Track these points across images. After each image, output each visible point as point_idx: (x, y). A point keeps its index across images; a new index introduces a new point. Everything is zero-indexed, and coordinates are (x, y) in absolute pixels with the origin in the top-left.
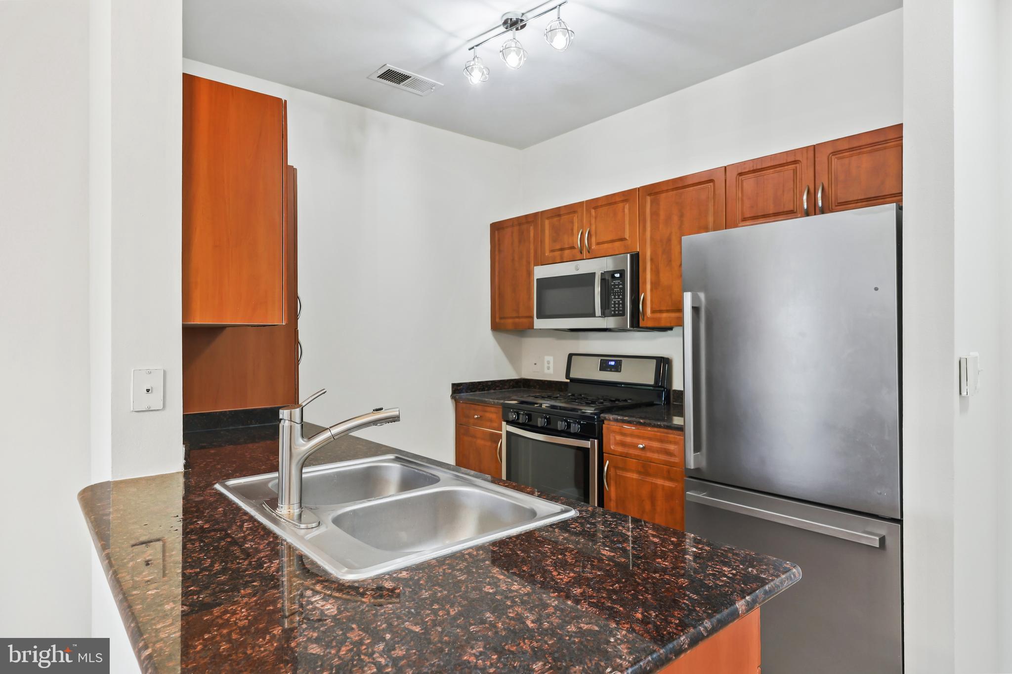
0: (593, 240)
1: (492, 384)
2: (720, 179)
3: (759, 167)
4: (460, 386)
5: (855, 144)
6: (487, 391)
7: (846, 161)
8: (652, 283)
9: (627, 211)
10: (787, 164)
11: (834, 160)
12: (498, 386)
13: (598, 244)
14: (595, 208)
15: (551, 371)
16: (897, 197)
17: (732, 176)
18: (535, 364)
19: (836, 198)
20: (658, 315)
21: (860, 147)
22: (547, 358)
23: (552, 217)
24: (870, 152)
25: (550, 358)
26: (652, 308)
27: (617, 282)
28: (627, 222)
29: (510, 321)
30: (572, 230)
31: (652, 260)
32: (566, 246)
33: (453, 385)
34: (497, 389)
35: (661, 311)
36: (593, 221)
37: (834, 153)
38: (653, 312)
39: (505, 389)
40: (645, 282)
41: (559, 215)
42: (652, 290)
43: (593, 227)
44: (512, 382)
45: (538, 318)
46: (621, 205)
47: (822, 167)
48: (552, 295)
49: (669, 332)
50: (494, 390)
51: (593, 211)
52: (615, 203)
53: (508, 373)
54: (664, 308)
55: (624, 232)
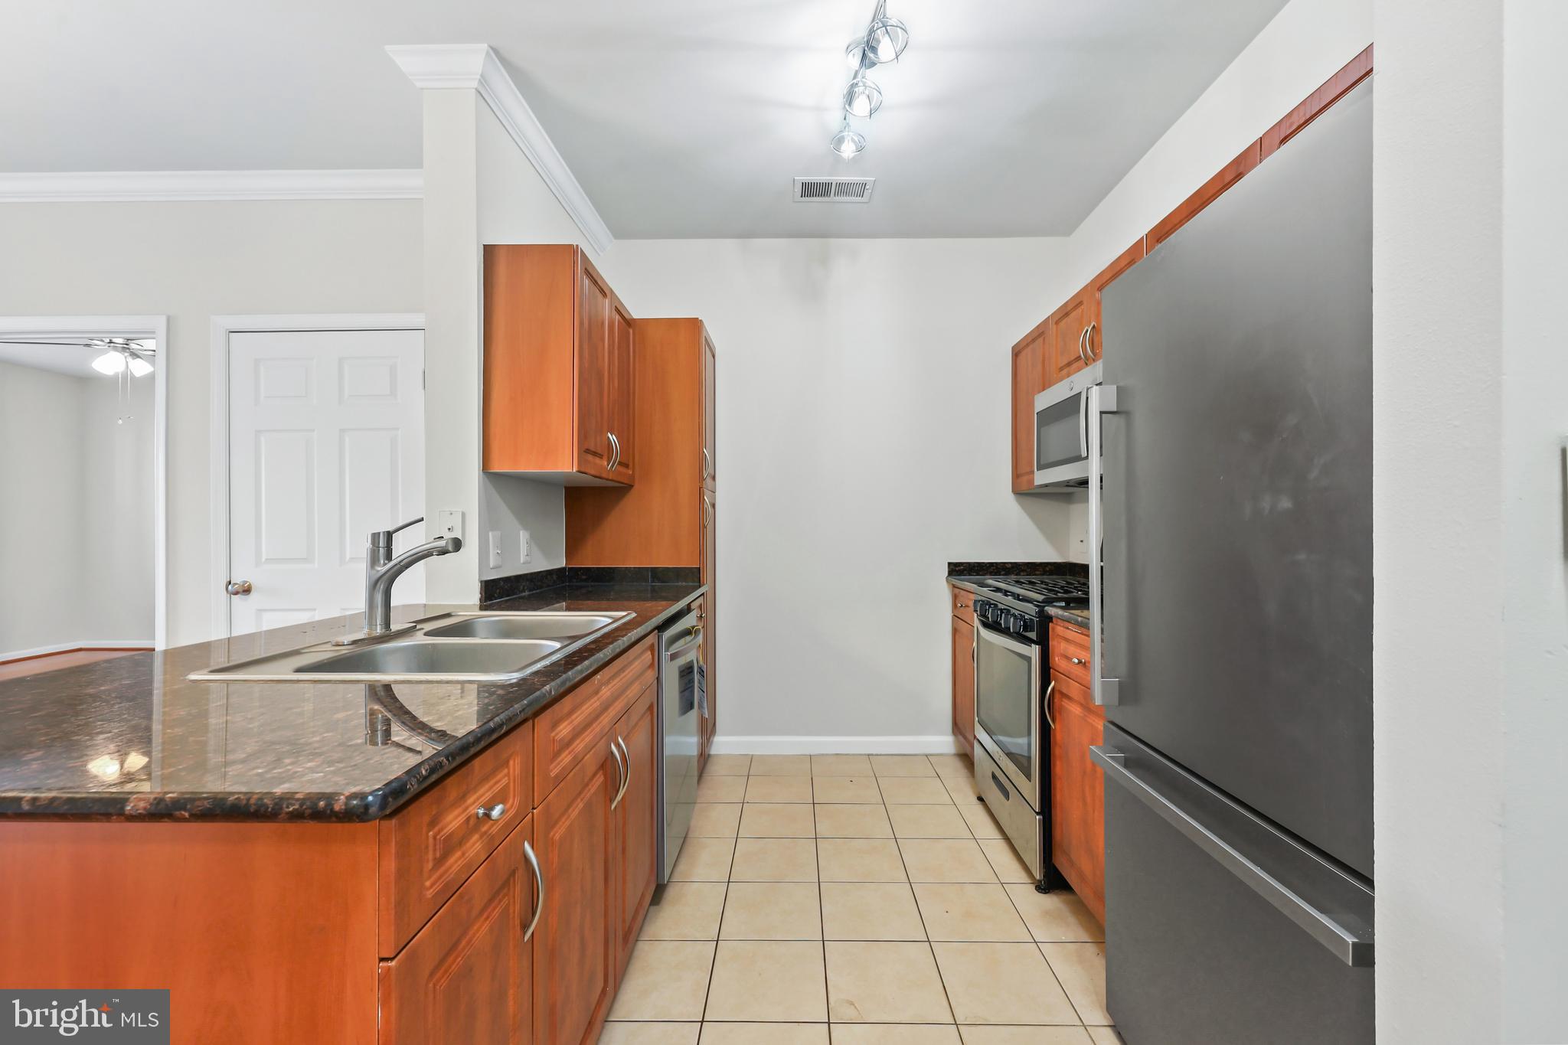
1: (1013, 567)
4: (959, 566)
6: (1003, 575)
12: (1023, 571)
14: (1100, 289)
18: (1082, 541)
23: (1060, 319)
29: (1025, 479)
30: (1078, 332)
33: (950, 564)
34: (1022, 574)
39: (1035, 575)
41: (1067, 314)
44: (1050, 567)
45: (1038, 469)
50: (1016, 575)
51: (1098, 294)
52: (1121, 271)
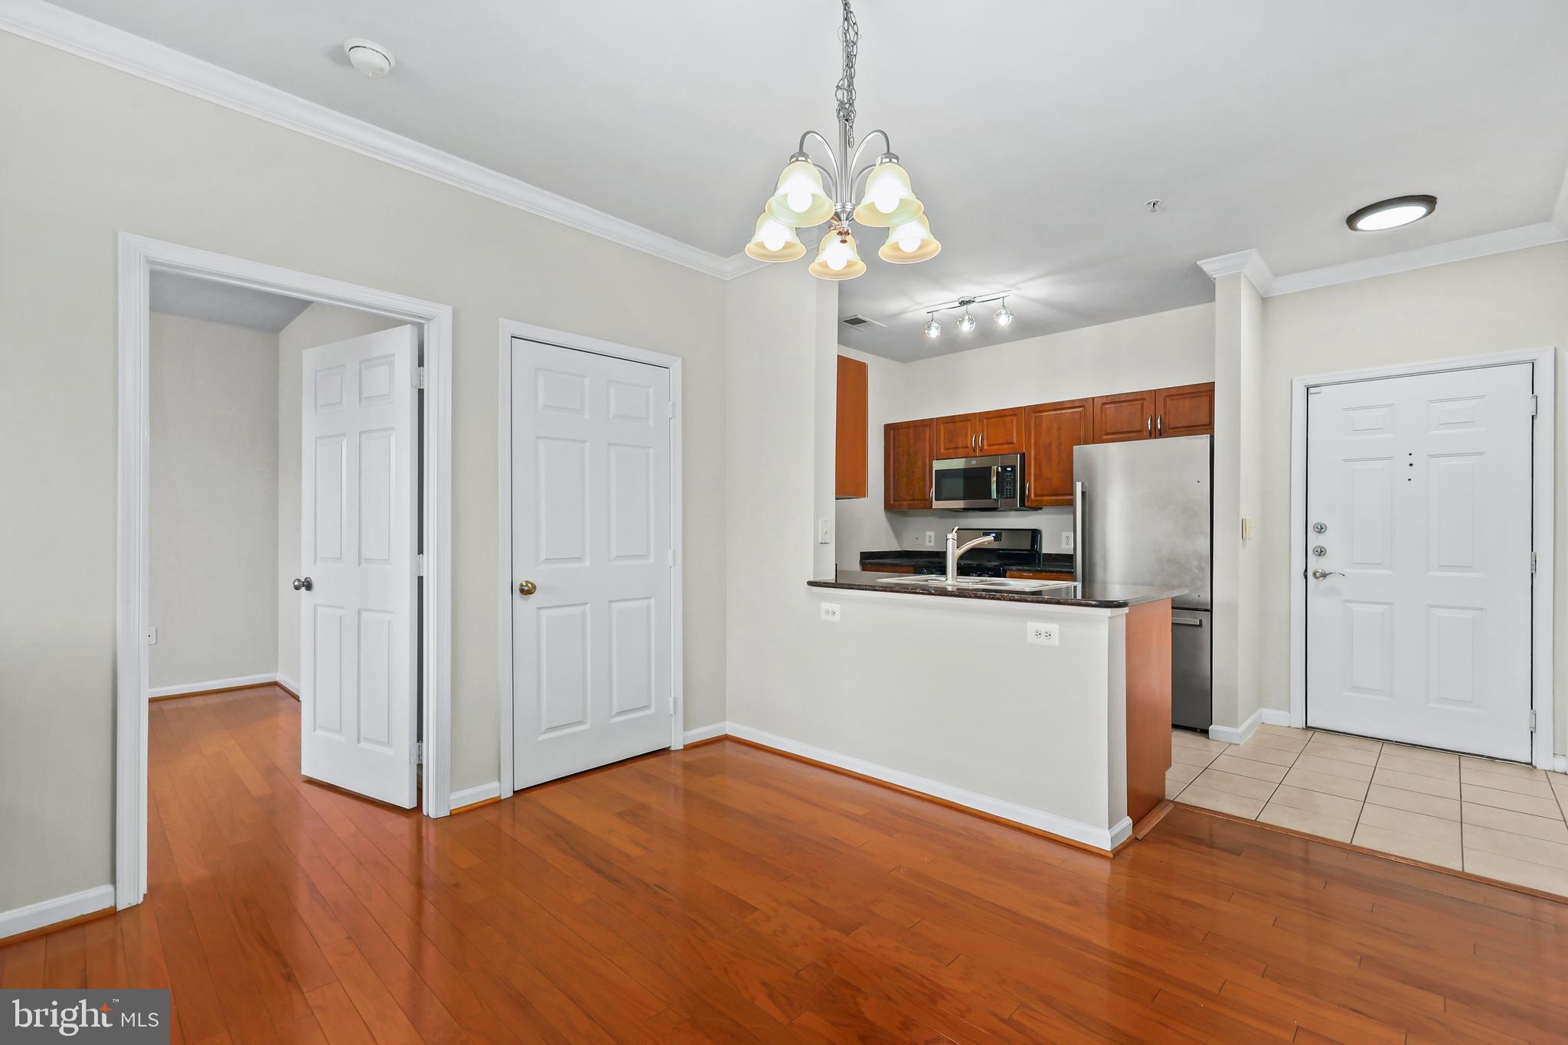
0: (985, 442)
2: (1089, 406)
3: (1118, 400)
4: (866, 554)
5: (1182, 392)
6: (882, 559)
7: (1176, 402)
8: (1035, 475)
9: (1015, 422)
10: (1137, 400)
11: (1168, 400)
13: (990, 445)
14: (987, 418)
15: (932, 544)
16: (1208, 427)
17: (1098, 404)
18: (917, 538)
19: (1169, 425)
20: (1040, 498)
21: (1183, 394)
22: (928, 533)
23: (947, 423)
24: (1189, 398)
25: (932, 534)
26: (1035, 493)
27: (1008, 474)
28: (1015, 430)
29: (905, 503)
30: (966, 434)
31: (1035, 458)
32: (961, 445)
33: (861, 553)
35: (1042, 495)
36: (985, 428)
37: (1168, 396)
38: (1036, 495)
39: (893, 558)
40: (1030, 475)
41: (954, 422)
42: (1035, 480)
43: (985, 433)
44: (897, 553)
45: (936, 500)
46: (1010, 418)
47: (1160, 404)
48: (947, 483)
49: (1040, 511)
50: (887, 559)
51: (985, 421)
52: (1006, 416)
53: (894, 547)
54: (1045, 493)
55: (1013, 438)
